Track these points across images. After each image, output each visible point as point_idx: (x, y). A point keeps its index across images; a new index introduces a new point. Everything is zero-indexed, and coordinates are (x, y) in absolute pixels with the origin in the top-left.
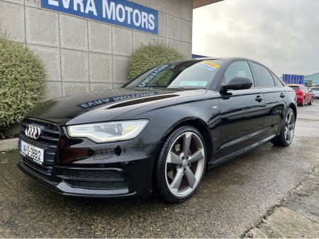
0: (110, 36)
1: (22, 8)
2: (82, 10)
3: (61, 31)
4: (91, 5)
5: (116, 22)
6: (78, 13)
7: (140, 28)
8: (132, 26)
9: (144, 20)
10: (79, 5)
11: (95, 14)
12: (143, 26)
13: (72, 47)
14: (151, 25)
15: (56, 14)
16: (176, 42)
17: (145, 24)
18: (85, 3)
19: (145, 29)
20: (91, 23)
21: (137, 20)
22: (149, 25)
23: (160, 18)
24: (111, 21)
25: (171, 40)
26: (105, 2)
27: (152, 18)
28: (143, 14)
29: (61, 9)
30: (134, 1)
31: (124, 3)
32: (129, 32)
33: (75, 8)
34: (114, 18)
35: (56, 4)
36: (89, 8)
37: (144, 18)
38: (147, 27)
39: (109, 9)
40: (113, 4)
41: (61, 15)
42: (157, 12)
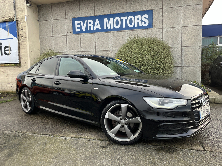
0: (110, 39)
1: (65, 37)
2: (92, 29)
3: (82, 43)
4: (97, 25)
5: (115, 29)
6: (91, 31)
7: (134, 28)
8: (127, 28)
9: (137, 21)
10: (90, 27)
11: (100, 29)
12: (136, 26)
13: (86, 50)
14: (145, 23)
15: (79, 35)
16: (176, 29)
17: (138, 23)
18: (94, 25)
19: (139, 27)
20: (97, 35)
21: (131, 23)
22: (143, 23)
23: (155, 15)
24: (110, 30)
25: (169, 29)
26: (106, 20)
27: (145, 18)
28: (137, 17)
29: (82, 32)
30: (128, 11)
31: (120, 15)
32: (124, 33)
33: (89, 29)
34: (112, 28)
35: (79, 30)
36: (96, 27)
37: (137, 20)
38: (140, 25)
39: (109, 23)
40: (111, 19)
41: (82, 35)
42: (152, 11)
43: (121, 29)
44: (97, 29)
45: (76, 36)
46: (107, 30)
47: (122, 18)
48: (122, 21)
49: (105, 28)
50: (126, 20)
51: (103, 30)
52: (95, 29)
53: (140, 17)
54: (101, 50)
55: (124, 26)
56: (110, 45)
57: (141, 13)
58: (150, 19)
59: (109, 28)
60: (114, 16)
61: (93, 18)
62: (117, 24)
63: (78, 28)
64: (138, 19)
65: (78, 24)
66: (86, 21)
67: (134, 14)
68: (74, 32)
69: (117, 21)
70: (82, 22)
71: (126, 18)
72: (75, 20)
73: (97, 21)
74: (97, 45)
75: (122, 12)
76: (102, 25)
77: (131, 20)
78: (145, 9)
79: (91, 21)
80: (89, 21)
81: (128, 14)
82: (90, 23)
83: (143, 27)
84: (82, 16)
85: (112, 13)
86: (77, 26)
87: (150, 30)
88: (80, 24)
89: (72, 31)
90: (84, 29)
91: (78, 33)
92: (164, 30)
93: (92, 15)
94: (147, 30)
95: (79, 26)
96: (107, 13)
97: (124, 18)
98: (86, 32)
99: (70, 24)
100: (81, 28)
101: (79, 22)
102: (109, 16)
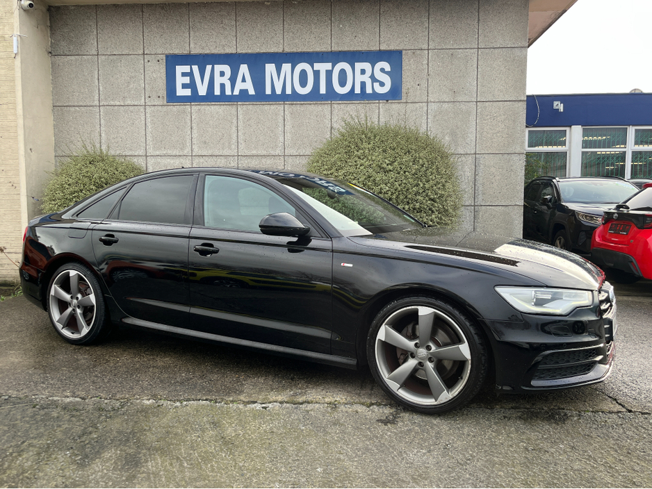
0: (281, 125)
1: (142, 109)
2: (228, 92)
3: (195, 131)
4: (244, 80)
5: (295, 97)
6: (223, 98)
7: (351, 96)
8: (331, 95)
9: (359, 78)
10: (222, 86)
11: (252, 92)
12: (358, 91)
13: (210, 153)
14: (382, 84)
15: (187, 108)
16: (463, 107)
17: (363, 85)
18: (233, 80)
19: (364, 96)
20: (243, 109)
21: (343, 83)
22: (376, 85)
23: (408, 64)
24: (284, 98)
25: (445, 106)
26: (270, 68)
27: (382, 70)
28: (359, 66)
29: (195, 98)
30: (335, 48)
31: (312, 58)
32: (323, 109)
33: (217, 92)
34: (289, 91)
35: (188, 92)
36: (240, 86)
37: (360, 75)
38: (369, 90)
39: (279, 78)
40: (286, 67)
41: (195, 108)
42: (400, 52)
43: (314, 96)
44: (244, 92)
45: (176, 108)
46: (274, 98)
47: (317, 66)
48: (317, 74)
49: (268, 91)
50: (329, 74)
51: (260, 96)
52: (236, 92)
53: (367, 66)
54: (254, 152)
55: (323, 90)
56: (281, 139)
57: (373, 57)
58: (396, 75)
59: (279, 91)
60: (294, 58)
61: (234, 60)
62: (303, 82)
63: (184, 86)
64: (363, 72)
65: (184, 74)
66: (209, 68)
67: (352, 57)
68: (172, 97)
69: (303, 74)
70: (195, 68)
71: (328, 66)
72: (173, 61)
73: (244, 69)
74: (241, 137)
75: (318, 49)
76: (259, 81)
77: (343, 73)
78: (383, 47)
79: (226, 69)
80: (218, 68)
81: (334, 57)
82: (222, 74)
83: (375, 96)
84: (196, 50)
85: (287, 50)
86: (180, 80)
87: (395, 107)
88: (191, 74)
89: (163, 93)
90: (202, 90)
91: (184, 99)
92: (433, 107)
93: (229, 50)
94: (388, 106)
95: (187, 80)
96: (273, 50)
97: (323, 67)
98: (210, 98)
99: (158, 72)
100: (192, 85)
101: (186, 69)
102: (279, 59)
